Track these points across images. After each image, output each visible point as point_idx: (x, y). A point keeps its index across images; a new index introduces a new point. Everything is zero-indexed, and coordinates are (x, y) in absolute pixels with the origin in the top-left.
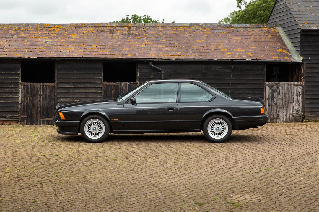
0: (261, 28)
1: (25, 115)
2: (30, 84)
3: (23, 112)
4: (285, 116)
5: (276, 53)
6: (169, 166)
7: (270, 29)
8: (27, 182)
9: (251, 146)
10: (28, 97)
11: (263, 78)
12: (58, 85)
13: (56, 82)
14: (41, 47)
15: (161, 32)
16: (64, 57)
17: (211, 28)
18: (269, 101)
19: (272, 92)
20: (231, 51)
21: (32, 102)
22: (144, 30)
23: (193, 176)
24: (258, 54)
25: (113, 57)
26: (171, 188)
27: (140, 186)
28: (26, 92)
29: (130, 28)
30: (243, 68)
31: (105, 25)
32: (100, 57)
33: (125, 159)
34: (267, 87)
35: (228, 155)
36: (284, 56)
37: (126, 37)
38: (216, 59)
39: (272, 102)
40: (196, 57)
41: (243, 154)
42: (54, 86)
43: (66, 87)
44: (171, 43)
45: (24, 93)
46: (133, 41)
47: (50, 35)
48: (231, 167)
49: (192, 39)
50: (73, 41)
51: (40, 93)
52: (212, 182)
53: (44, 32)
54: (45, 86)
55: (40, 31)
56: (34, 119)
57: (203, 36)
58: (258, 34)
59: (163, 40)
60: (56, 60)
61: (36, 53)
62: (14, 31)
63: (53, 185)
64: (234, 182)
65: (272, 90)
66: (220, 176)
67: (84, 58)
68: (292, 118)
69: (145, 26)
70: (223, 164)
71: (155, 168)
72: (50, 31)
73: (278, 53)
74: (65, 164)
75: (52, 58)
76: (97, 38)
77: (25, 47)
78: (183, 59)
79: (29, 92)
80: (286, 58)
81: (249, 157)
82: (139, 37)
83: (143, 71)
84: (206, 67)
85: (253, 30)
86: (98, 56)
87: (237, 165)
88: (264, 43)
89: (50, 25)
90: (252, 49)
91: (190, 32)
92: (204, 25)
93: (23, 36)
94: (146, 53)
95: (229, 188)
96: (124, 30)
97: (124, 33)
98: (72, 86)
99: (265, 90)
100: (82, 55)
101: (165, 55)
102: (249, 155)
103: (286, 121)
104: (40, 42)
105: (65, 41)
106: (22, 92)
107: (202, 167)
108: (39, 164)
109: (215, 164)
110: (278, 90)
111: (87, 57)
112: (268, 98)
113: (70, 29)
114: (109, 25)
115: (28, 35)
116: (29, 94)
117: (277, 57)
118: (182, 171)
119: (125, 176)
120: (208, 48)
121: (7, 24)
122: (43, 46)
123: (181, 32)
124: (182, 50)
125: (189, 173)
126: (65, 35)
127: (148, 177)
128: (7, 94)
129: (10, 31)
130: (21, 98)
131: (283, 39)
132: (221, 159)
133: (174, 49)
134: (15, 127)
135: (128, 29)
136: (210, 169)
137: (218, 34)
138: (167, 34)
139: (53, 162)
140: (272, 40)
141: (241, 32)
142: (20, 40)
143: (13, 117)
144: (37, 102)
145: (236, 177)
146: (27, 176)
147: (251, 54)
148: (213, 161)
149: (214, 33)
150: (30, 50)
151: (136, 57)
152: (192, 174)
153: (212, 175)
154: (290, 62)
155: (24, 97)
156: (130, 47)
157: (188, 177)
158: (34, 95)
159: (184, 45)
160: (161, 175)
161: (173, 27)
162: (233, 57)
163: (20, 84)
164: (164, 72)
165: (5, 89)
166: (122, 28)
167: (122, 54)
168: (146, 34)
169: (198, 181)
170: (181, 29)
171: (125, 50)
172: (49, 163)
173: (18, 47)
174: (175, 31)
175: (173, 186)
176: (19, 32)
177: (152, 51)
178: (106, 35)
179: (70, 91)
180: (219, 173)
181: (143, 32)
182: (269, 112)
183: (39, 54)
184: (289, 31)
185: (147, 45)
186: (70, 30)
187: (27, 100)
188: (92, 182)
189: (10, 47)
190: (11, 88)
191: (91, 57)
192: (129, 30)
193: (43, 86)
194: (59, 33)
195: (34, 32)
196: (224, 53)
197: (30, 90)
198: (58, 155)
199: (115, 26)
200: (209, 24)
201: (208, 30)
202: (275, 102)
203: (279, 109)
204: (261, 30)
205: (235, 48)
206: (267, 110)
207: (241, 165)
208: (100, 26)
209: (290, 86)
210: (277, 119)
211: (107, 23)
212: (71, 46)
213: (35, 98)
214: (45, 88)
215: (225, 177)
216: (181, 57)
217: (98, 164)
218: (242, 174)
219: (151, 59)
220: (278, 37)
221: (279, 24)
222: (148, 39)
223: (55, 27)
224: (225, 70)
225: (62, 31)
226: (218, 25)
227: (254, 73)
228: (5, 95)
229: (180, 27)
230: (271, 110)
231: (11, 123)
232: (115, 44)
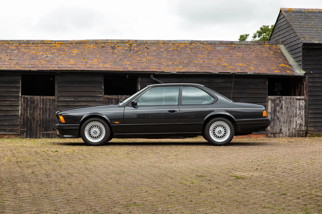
0: (263, 45)
1: (25, 129)
2: (30, 97)
3: (23, 125)
4: (287, 130)
5: (278, 67)
6: (171, 157)
7: (271, 46)
8: (26, 164)
9: (253, 148)
10: (28, 110)
11: (265, 92)
12: (58, 98)
13: (56, 95)
14: (41, 61)
15: (162, 48)
16: (65, 69)
17: (212, 45)
18: (271, 115)
19: (274, 106)
20: (232, 66)
21: (32, 115)
22: (145, 46)
23: (195, 163)
24: (260, 68)
25: (113, 70)
26: (172, 168)
27: (141, 167)
28: (25, 105)
29: (131, 45)
30: (245, 82)
31: (106, 42)
32: (101, 69)
33: (126, 154)
34: (270, 101)
35: (231, 152)
36: (286, 70)
37: (127, 52)
38: (218, 73)
39: (274, 116)
40: (198, 70)
41: (246, 152)
42: (54, 100)
43: (67, 100)
44: (173, 58)
45: (24, 106)
46: (135, 56)
47: (51, 51)
49: (193, 54)
50: (74, 56)
51: (40, 106)
52: (214, 166)
53: (45, 48)
54: (45, 99)
55: (40, 47)
56: (33, 132)
57: (205, 52)
58: (259, 50)
59: (164, 55)
60: (56, 72)
61: (36, 66)
62: (15, 47)
63: (52, 166)
64: (236, 166)
65: (274, 104)
66: (222, 162)
67: (85, 70)
68: (295, 133)
69: (146, 43)
70: (225, 157)
72: (51, 47)
73: (280, 67)
74: (64, 156)
75: (53, 70)
76: (98, 53)
77: (26, 61)
78: (185, 72)
79: (29, 105)
80: (289, 72)
82: (140, 53)
83: (144, 85)
84: (208, 80)
85: (254, 47)
86: (99, 69)
88: (265, 58)
89: (51, 42)
90: (253, 64)
91: (191, 48)
92: (205, 42)
93: (24, 51)
94: (147, 67)
95: (232, 169)
96: (125, 46)
97: (126, 48)
98: (73, 99)
99: (267, 104)
100: (83, 68)
101: (167, 68)
102: (252, 152)
103: (289, 135)
104: (41, 56)
105: (65, 56)
106: (22, 105)
107: (204, 158)
108: (38, 156)
110: (281, 104)
111: (87, 70)
112: (270, 113)
114: (110, 42)
115: (29, 50)
116: (29, 107)
117: (279, 71)
118: (184, 160)
120: (209, 63)
121: (8, 41)
122: (43, 60)
123: (183, 48)
124: (184, 64)
125: (190, 161)
126: (66, 50)
127: (149, 163)
128: (7, 107)
129: (10, 47)
130: (21, 111)
131: (285, 55)
133: (176, 63)
134: (15, 139)
137: (219, 51)
138: (168, 50)
139: (53, 155)
140: (274, 56)
141: (242, 49)
142: (20, 55)
143: (12, 131)
144: (37, 115)
145: (238, 163)
146: (26, 161)
147: (253, 69)
148: (216, 155)
149: (215, 50)
150: (31, 63)
151: (138, 70)
152: (193, 162)
153: (214, 162)
154: (292, 76)
155: (24, 110)
156: (131, 61)
158: (34, 108)
159: (185, 60)
160: (162, 162)
161: (174, 43)
162: (235, 70)
163: (20, 97)
165: (4, 102)
166: (123, 45)
167: (123, 67)
168: (147, 50)
169: (200, 165)
170: (182, 46)
171: (126, 64)
172: (49, 155)
173: (18, 61)
174: (177, 47)
175: (174, 167)
176: (20, 47)
177: (154, 65)
178: (107, 51)
179: (70, 105)
181: (144, 48)
182: (272, 127)
183: (40, 67)
184: (291, 47)
185: (149, 59)
186: (71, 46)
187: (27, 113)
188: (92, 165)
189: (10, 61)
190: (11, 100)
191: (92, 70)
192: (131, 47)
193: (43, 99)
194: (59, 49)
195: (34, 48)
196: (226, 67)
197: (30, 103)
199: (116, 43)
200: (210, 41)
201: (210, 47)
202: (277, 116)
203: (282, 123)
205: (237, 63)
207: (244, 157)
208: (101, 43)
209: (292, 100)
210: (280, 133)
211: (108, 40)
212: (72, 60)
213: (35, 111)
214: (45, 102)
215: (227, 163)
216: (182, 71)
218: (244, 162)
219: (152, 72)
220: (280, 54)
221: (281, 42)
222: (150, 55)
223: (55, 43)
224: (227, 84)
225: (63, 47)
226: (220, 42)
227: (256, 87)
228: (4, 108)
229: (182, 44)
230: (274, 124)
231: (10, 136)
232: (116, 59)
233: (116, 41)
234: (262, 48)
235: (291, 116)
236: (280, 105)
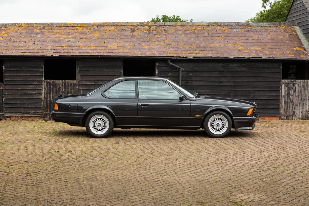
0: (279, 27)
1: (48, 111)
2: (53, 81)
3: (46, 108)
4: (300, 113)
5: (293, 51)
6: (179, 163)
7: (287, 28)
8: (34, 178)
9: (263, 144)
10: (51, 94)
11: (279, 76)
12: (79, 82)
13: (77, 79)
14: (63, 46)
15: (180, 30)
16: (86, 55)
17: (229, 27)
18: (285, 98)
19: (288, 89)
20: (248, 50)
22: (164, 29)
23: (200, 174)
24: (274, 52)
25: (132, 55)
26: (176, 185)
27: (145, 183)
28: (48, 89)
30: (260, 66)
31: (127, 24)
32: (120, 55)
33: (136, 156)
34: (284, 85)
35: (239, 152)
36: (300, 54)
37: (146, 35)
38: (233, 57)
39: (288, 99)
40: (213, 55)
41: (254, 152)
42: (76, 84)
43: (87, 84)
44: (190, 41)
45: (47, 90)
46: (153, 40)
47: (73, 34)
48: (239, 164)
49: (210, 37)
50: (95, 40)
51: (63, 90)
52: (218, 180)
53: (67, 31)
54: (66, 83)
55: (63, 30)
57: (222, 35)
58: (275, 32)
59: (182, 39)
60: (77, 58)
61: (58, 51)
62: (39, 30)
63: (59, 182)
64: (240, 180)
65: (288, 88)
66: (227, 173)
67: (105, 56)
68: (308, 116)
69: (165, 25)
70: (232, 161)
71: (164, 165)
72: (73, 30)
73: (294, 51)
74: (76, 160)
75: (74, 56)
76: (118, 37)
77: (49, 45)
78: (201, 57)
79: (52, 89)
80: (302, 56)
81: (259, 154)
82: (158, 36)
83: (161, 69)
84: (223, 65)
85: (270, 29)
86: (118, 54)
87: (246, 162)
88: (280, 41)
89: (73, 24)
90: (268, 47)
91: (208, 31)
92: (222, 24)
93: (47, 35)
94: (165, 51)
95: (234, 186)
96: (144, 29)
97: (145, 31)
98: (93, 83)
99: (281, 88)
100: (102, 53)
101: (184, 53)
102: (260, 152)
103: (302, 118)
104: (63, 40)
105: (86, 40)
106: (45, 89)
107: (211, 164)
108: (51, 160)
109: (225, 162)
111: (107, 55)
112: (284, 96)
113: (92, 28)
114: (130, 24)
115: (52, 34)
116: (52, 91)
117: (294, 56)
118: (190, 168)
119: (133, 173)
120: (225, 46)
121: (32, 23)
122: (65, 45)
123: (200, 31)
124: (200, 48)
125: (196, 170)
126: (88, 34)
127: (155, 174)
128: (31, 91)
129: (35, 30)
130: (44, 94)
131: (300, 37)
132: (231, 156)
133: (192, 47)
134: (38, 123)
135: (149, 28)
136: (218, 166)
137: (236, 33)
138: (186, 33)
139: (66, 158)
140: (288, 39)
141: (258, 31)
142: (44, 39)
143: (36, 113)
145: (243, 175)
146: (36, 172)
147: (267, 53)
148: (223, 158)
149: (232, 32)
150: (53, 48)
151: (155, 55)
152: (199, 172)
153: (219, 173)
154: (306, 60)
155: (47, 93)
156: (149, 45)
157: (195, 174)
158: (57, 92)
159: (202, 44)
160: (169, 172)
161: (192, 26)
162: (250, 55)
163: (43, 82)
164: (182, 69)
165: (28, 86)
166: (143, 27)
167: (141, 52)
168: (166, 32)
169: (204, 179)
170: (199, 28)
171: (145, 48)
172: (61, 159)
173: (41, 46)
174: (194, 30)
175: (178, 184)
176: (43, 31)
177: (171, 50)
178: (126, 34)
179: (91, 88)
180: (227, 171)
181: (163, 30)
182: (285, 110)
183: (62, 52)
184: (306, 30)
185: (166, 43)
187: (50, 96)
188: (99, 179)
189: (34, 46)
190: (34, 84)
191: (111, 55)
194: (81, 32)
195: (57, 31)
196: (241, 51)
197: (53, 87)
198: (71, 151)
199: (136, 25)
200: (227, 23)
201: (227, 29)
202: (290, 99)
203: (295, 106)
204: (278, 28)
205: (252, 47)
206: (283, 107)
207: (250, 162)
208: (121, 25)
209: (306, 84)
210: (293, 116)
211: (128, 22)
212: (92, 45)
213: (57, 94)
214: (67, 85)
215: (231, 175)
216: (198, 55)
217: (108, 160)
218: (250, 172)
219: (169, 57)
220: (295, 36)
221: (296, 23)
222: (168, 38)
223: (78, 26)
224: (242, 68)
225: (85, 30)
226: (236, 23)
227: (271, 71)
228: (28, 92)
229: (199, 26)
230: (287, 107)
231: (34, 119)
232: (135, 43)
233: (136, 24)
234: (278, 30)
235: (305, 99)
236: (294, 88)
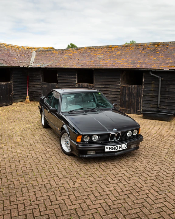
2: (81, 84)
13: (94, 83)
42: (93, 86)
43: (100, 87)
46: (152, 55)
54: (88, 85)
75: (90, 68)
77: (84, 61)
83: (146, 78)
86: (117, 67)
98: (103, 86)
100: (108, 66)
104: (96, 57)
163: (76, 84)
164: (162, 79)
165: (69, 86)
167: (134, 65)
177: (157, 63)
179: (102, 90)
185: (159, 58)
190: (72, 85)
219: (150, 70)
232: (136, 58)
